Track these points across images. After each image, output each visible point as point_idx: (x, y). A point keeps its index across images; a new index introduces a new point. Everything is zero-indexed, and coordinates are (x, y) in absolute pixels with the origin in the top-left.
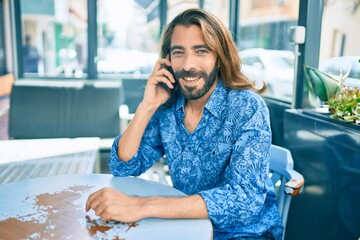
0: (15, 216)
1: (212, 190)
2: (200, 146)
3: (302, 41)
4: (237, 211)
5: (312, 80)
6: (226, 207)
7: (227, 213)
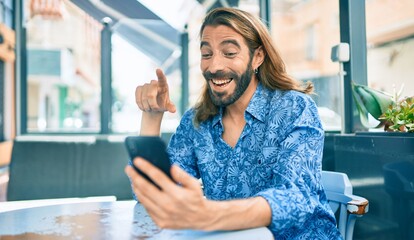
1: (271, 191)
2: (246, 159)
3: (347, 59)
5: (362, 97)
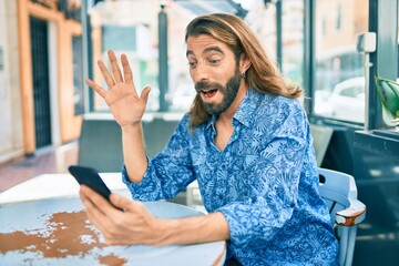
0: (22, 230)
1: (233, 206)
2: (235, 163)
4: (261, 228)
6: (249, 226)
7: (250, 232)
